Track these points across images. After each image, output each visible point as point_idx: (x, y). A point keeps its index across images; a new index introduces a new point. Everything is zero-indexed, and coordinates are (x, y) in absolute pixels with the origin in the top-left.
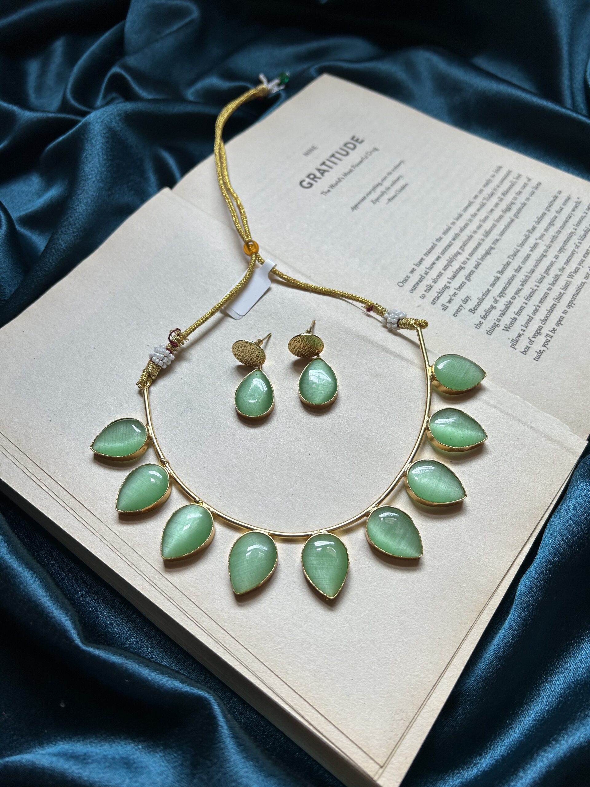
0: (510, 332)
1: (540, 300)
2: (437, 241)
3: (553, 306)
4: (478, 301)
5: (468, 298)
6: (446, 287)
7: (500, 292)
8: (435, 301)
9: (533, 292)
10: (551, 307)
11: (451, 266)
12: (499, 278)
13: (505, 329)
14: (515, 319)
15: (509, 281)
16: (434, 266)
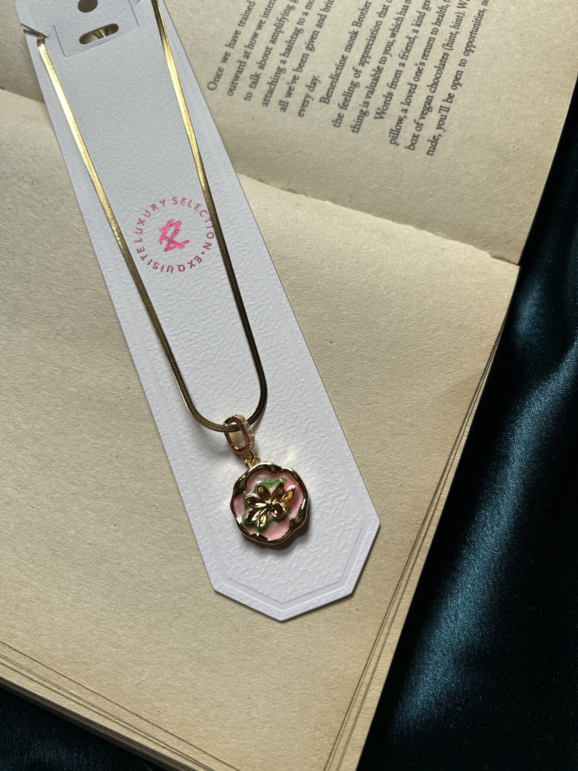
0: (385, 120)
1: (423, 52)
3: (443, 57)
4: (331, 79)
5: (316, 80)
6: (280, 71)
7: (361, 56)
8: (267, 98)
9: (411, 41)
10: (441, 61)
11: (283, 33)
12: (356, 33)
13: (377, 116)
14: (390, 95)
15: (372, 33)
16: (256, 39)
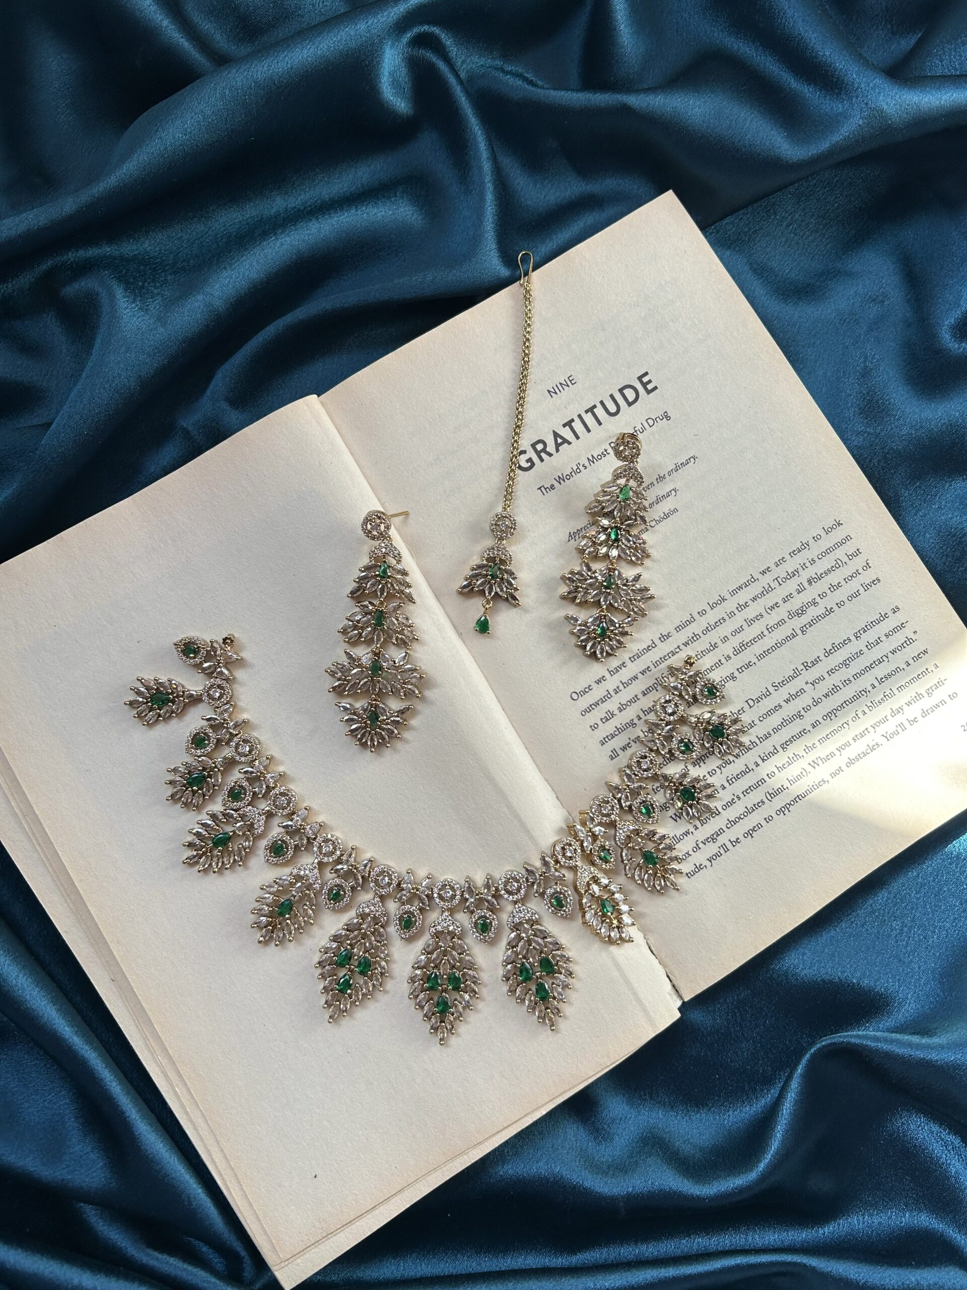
1: (747, 788)
2: (660, 638)
3: (759, 803)
6: (631, 724)
8: (607, 739)
9: (748, 771)
10: (754, 805)
11: (657, 691)
16: (633, 681)
